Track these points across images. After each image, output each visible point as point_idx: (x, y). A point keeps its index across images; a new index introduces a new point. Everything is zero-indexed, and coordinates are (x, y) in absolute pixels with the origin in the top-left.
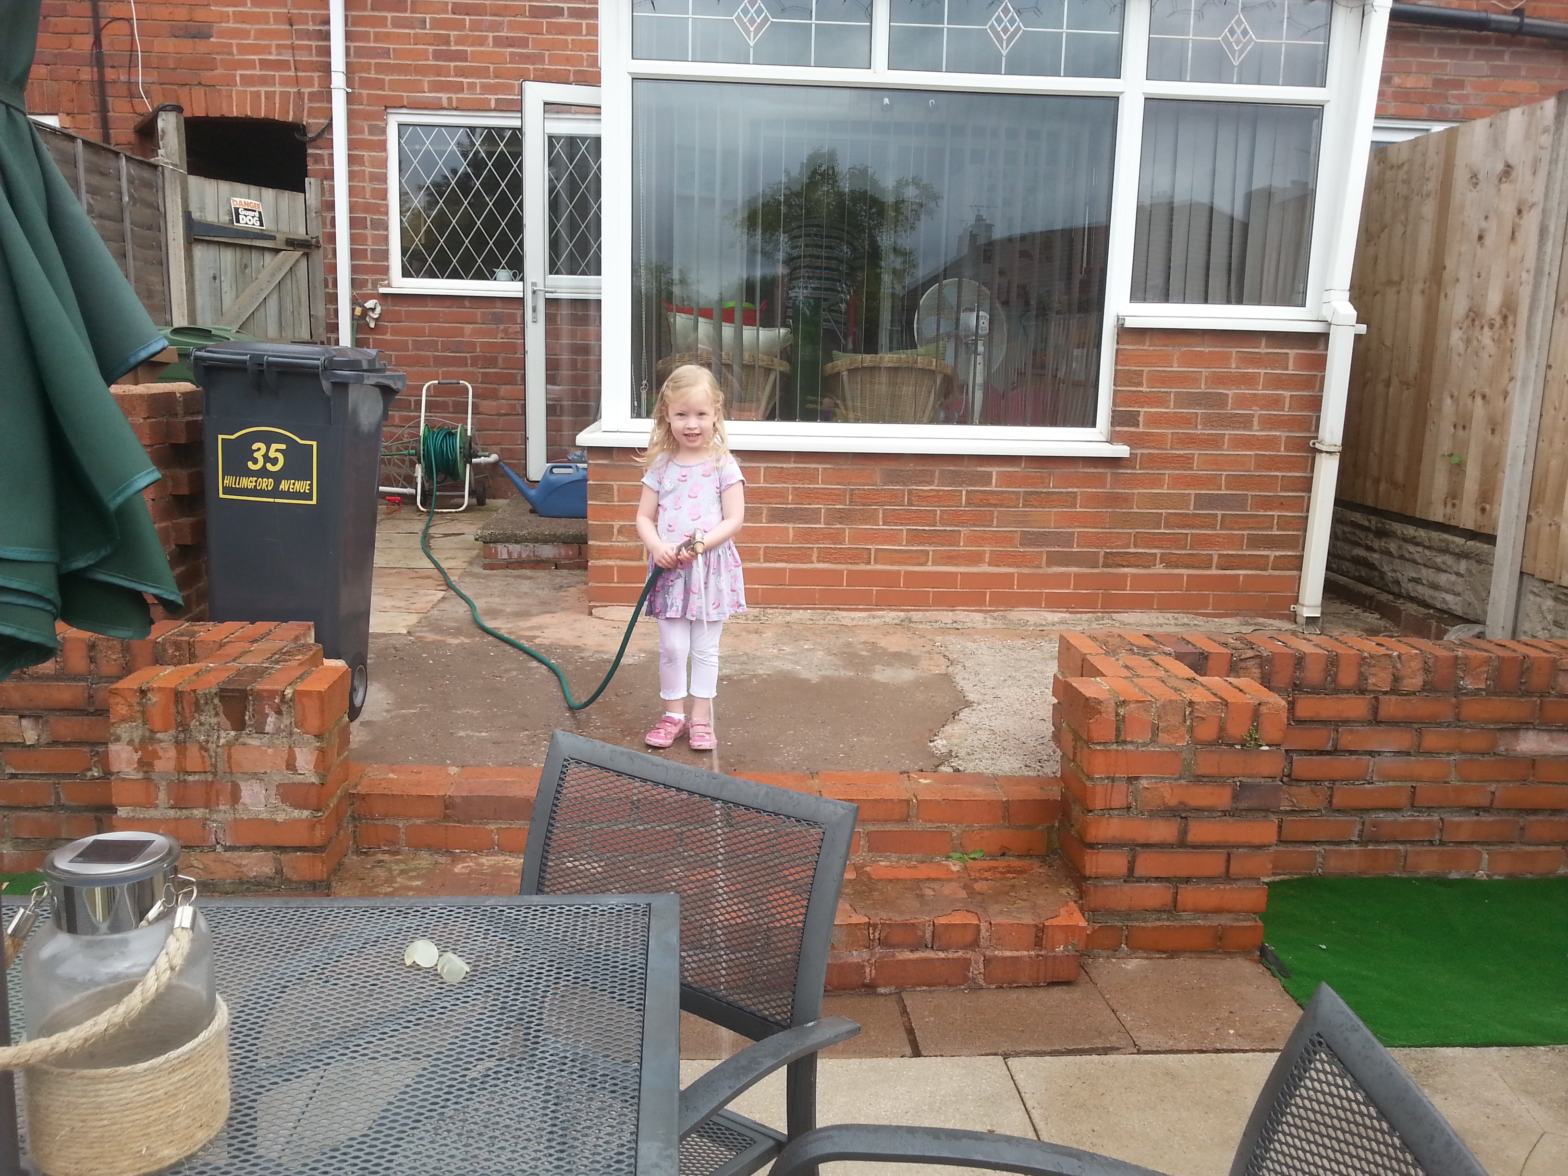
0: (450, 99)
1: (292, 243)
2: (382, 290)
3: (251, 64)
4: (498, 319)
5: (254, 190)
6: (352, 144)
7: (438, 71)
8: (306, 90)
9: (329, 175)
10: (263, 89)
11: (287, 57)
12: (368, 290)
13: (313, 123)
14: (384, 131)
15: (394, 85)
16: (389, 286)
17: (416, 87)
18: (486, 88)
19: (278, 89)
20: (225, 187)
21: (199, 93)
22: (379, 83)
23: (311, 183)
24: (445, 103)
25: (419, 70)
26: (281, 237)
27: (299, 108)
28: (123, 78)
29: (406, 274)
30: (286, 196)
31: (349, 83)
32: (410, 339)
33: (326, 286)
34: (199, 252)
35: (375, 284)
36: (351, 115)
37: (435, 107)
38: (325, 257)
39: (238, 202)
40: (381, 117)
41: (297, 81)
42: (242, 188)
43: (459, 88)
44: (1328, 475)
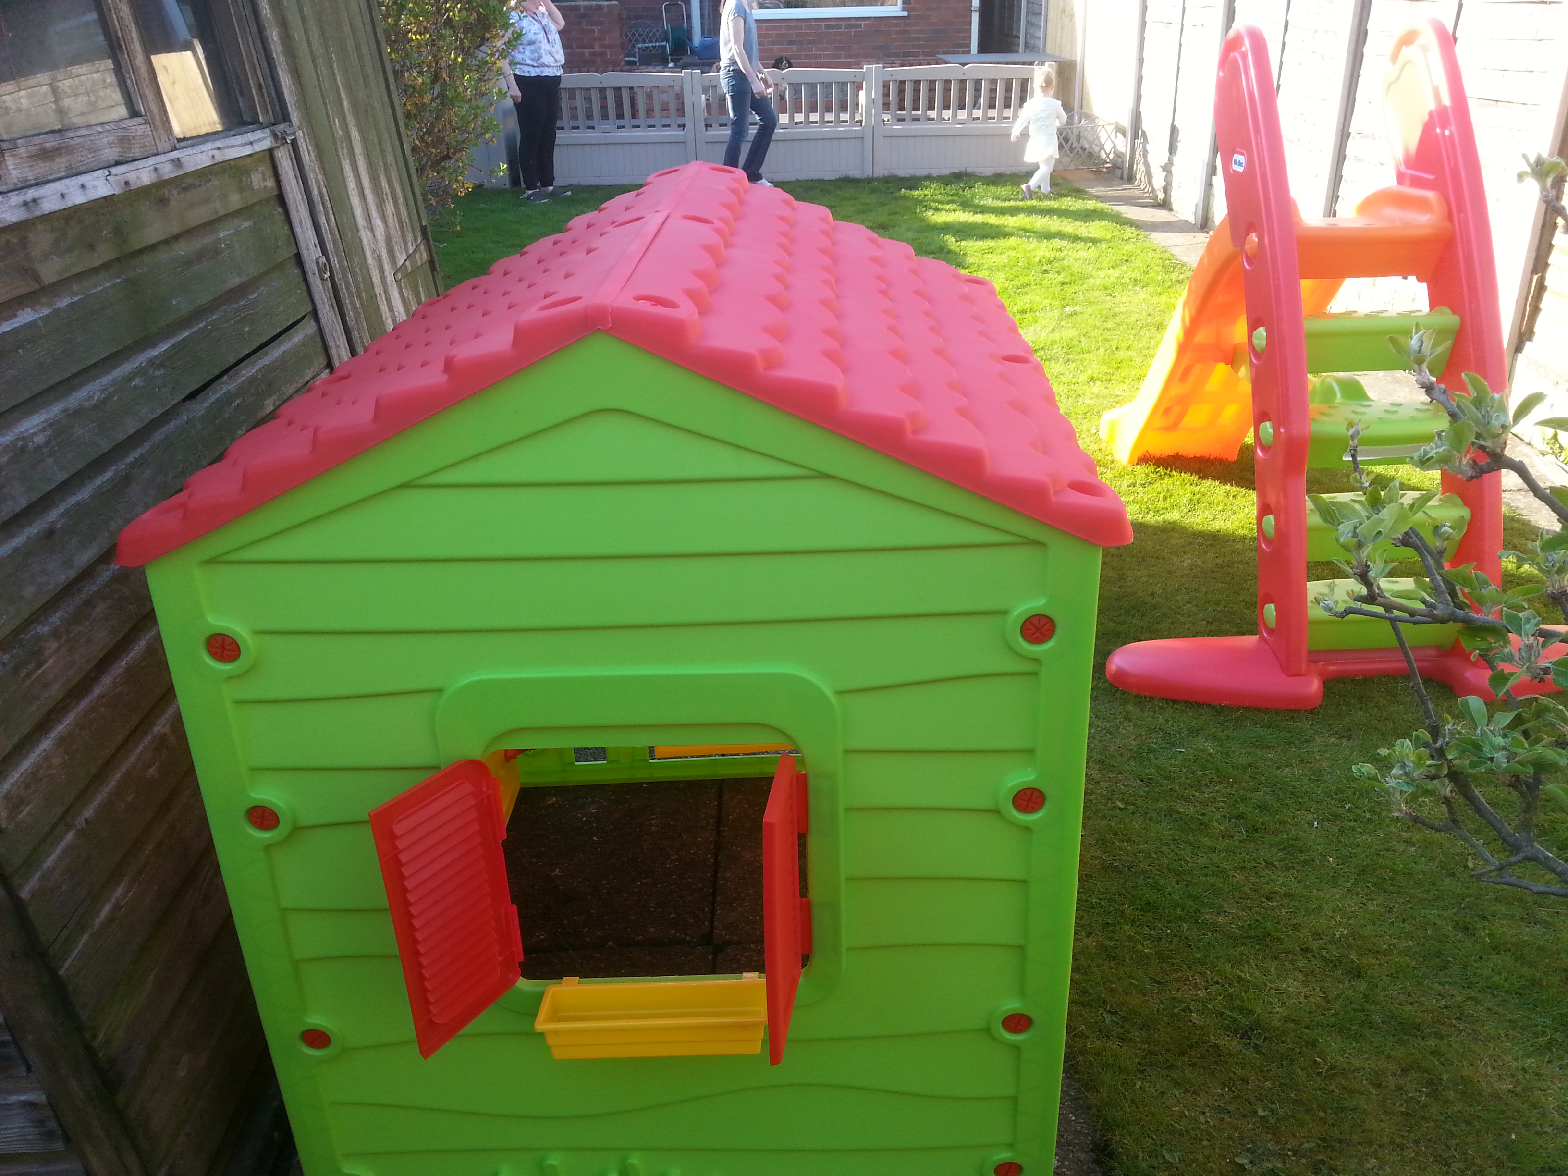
44: (975, 18)
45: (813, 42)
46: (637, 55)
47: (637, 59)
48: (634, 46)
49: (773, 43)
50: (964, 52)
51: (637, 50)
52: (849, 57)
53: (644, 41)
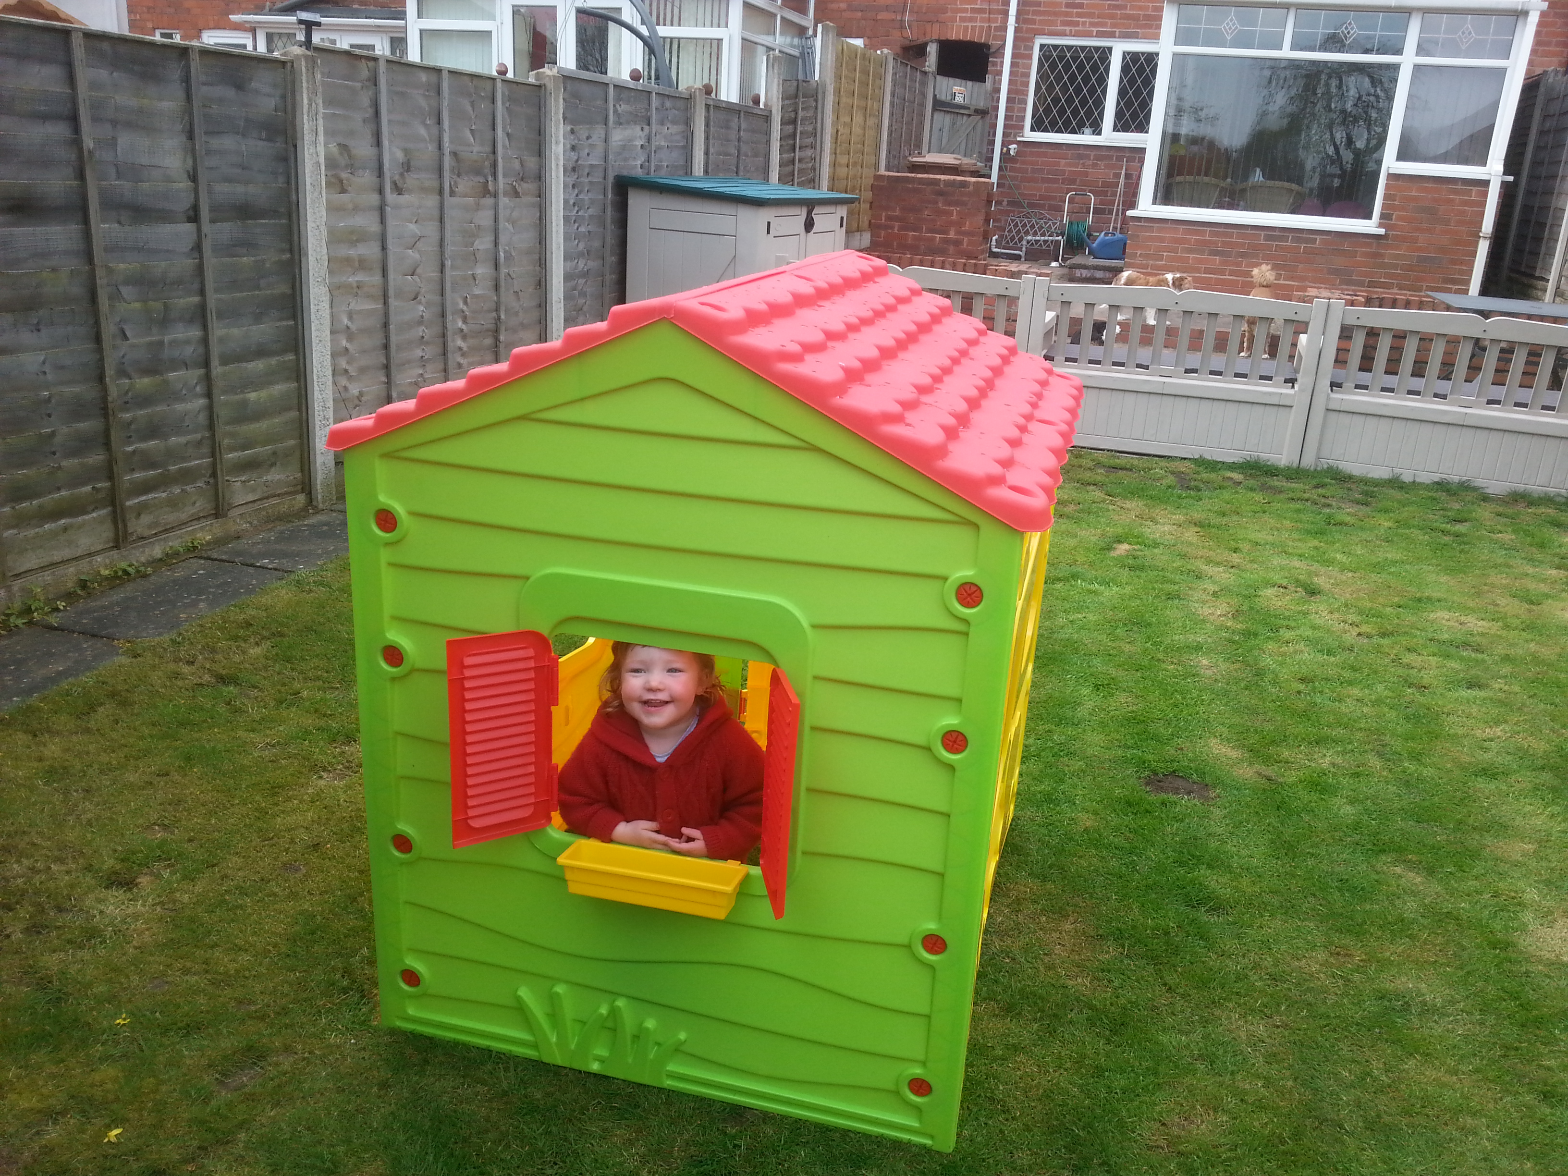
0: (1071, 31)
1: (977, 111)
2: (1019, 139)
3: (966, 10)
4: (1080, 157)
5: (963, 81)
6: (1014, 56)
7: (1067, 14)
8: (993, 25)
9: (1000, 73)
10: (970, 24)
11: (985, 6)
12: (1011, 138)
13: (994, 43)
14: (1032, 49)
15: (1041, 22)
16: (1023, 136)
17: (1053, 24)
18: (1092, 24)
19: (978, 24)
20: (951, 81)
21: (936, 26)
22: (1033, 22)
23: (989, 78)
24: (1068, 32)
25: (1056, 14)
26: (972, 108)
27: (988, 35)
28: (899, 18)
29: (1032, 129)
30: (978, 84)
31: (1017, 21)
32: (1030, 167)
33: (989, 135)
34: (938, 116)
35: (1015, 136)
36: (1016, 39)
37: (1063, 34)
38: (991, 119)
39: (956, 89)
40: (1032, 40)
41: (989, 20)
42: (958, 81)
43: (1077, 24)
44: (1483, 249)
45: (1243, 255)
46: (1024, 249)
47: (1022, 254)
48: (1021, 239)
49: (1190, 251)
50: (1458, 292)
51: (1024, 243)
52: (1292, 278)
53: (1035, 234)
